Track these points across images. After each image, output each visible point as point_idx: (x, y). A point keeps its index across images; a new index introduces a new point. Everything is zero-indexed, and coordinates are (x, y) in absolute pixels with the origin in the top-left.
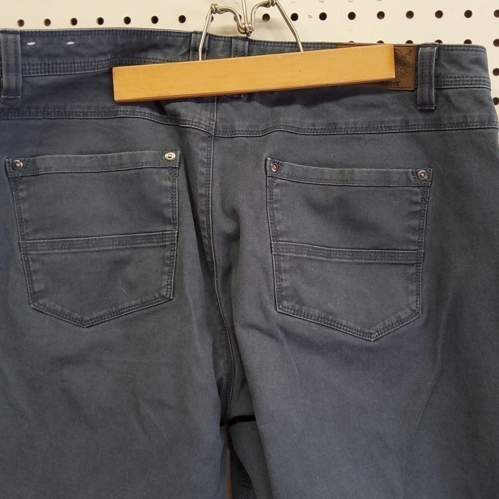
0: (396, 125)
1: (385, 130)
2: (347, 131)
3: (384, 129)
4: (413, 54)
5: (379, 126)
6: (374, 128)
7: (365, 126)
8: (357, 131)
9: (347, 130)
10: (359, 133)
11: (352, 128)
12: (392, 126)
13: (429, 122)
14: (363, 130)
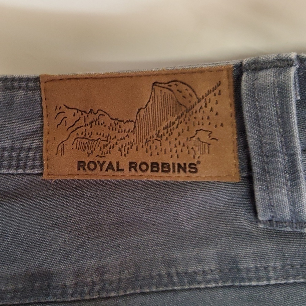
0: (207, 268)
1: (181, 283)
2: (81, 293)
3: (176, 279)
4: (227, 90)
5: (163, 273)
6: (152, 278)
7: (126, 275)
8: (107, 291)
9: (79, 289)
10: (113, 294)
11: (94, 283)
12: (195, 273)
13: (297, 262)
14: (123, 285)
